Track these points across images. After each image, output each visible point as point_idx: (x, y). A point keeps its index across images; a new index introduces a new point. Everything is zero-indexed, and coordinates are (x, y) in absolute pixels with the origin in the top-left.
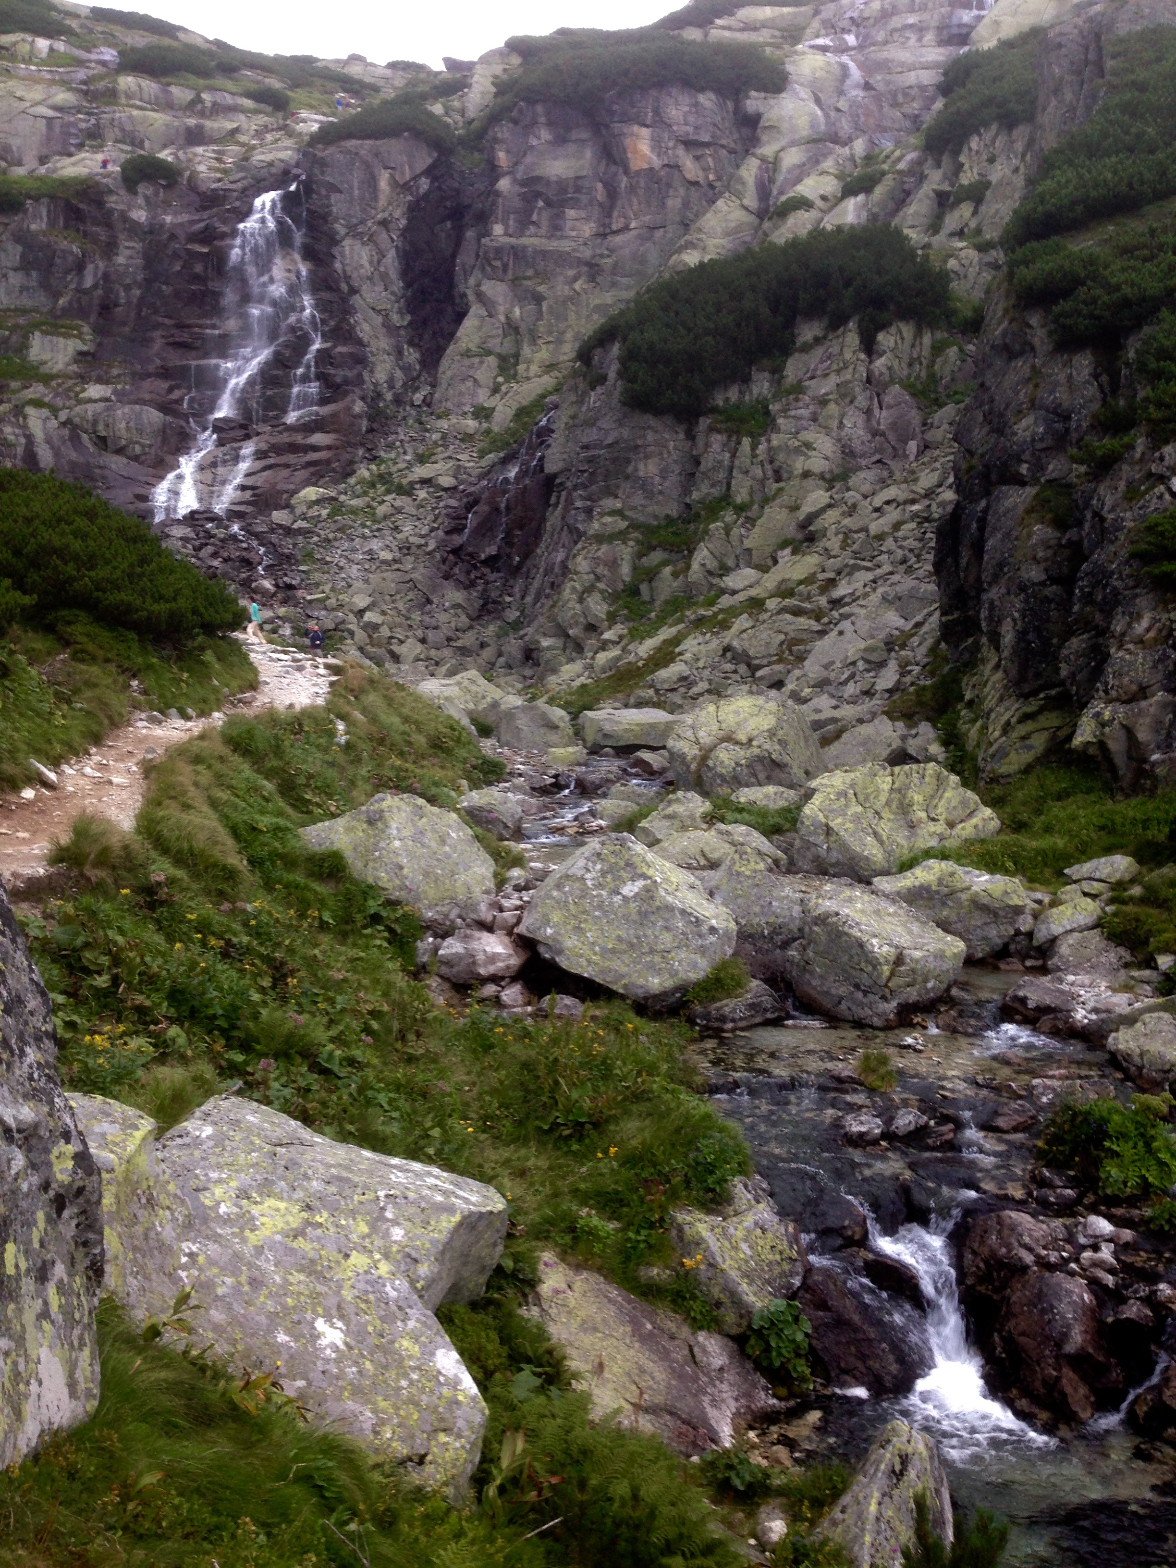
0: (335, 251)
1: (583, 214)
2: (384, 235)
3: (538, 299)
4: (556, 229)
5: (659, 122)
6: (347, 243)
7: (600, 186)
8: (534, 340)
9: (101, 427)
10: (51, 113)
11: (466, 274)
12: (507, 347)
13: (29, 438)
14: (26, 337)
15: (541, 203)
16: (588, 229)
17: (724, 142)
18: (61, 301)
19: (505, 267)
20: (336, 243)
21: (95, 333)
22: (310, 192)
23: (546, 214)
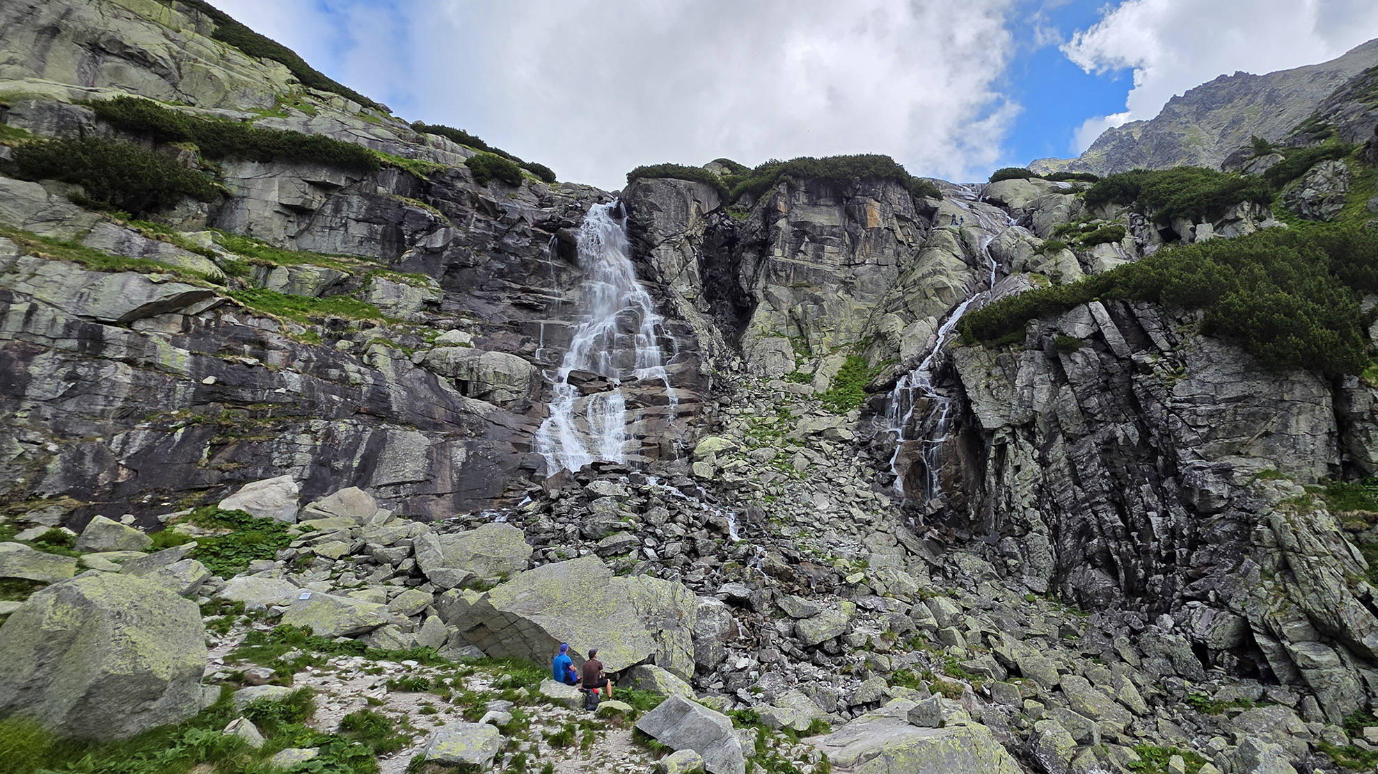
1: (836, 250)
2: (689, 247)
3: (816, 301)
5: (885, 201)
6: (663, 247)
7: (846, 234)
8: (818, 327)
11: (751, 281)
12: (791, 331)
16: (840, 260)
17: (915, 221)
18: (406, 256)
19: (788, 276)
20: (653, 247)
21: (442, 287)
22: (630, 209)
23: (811, 246)
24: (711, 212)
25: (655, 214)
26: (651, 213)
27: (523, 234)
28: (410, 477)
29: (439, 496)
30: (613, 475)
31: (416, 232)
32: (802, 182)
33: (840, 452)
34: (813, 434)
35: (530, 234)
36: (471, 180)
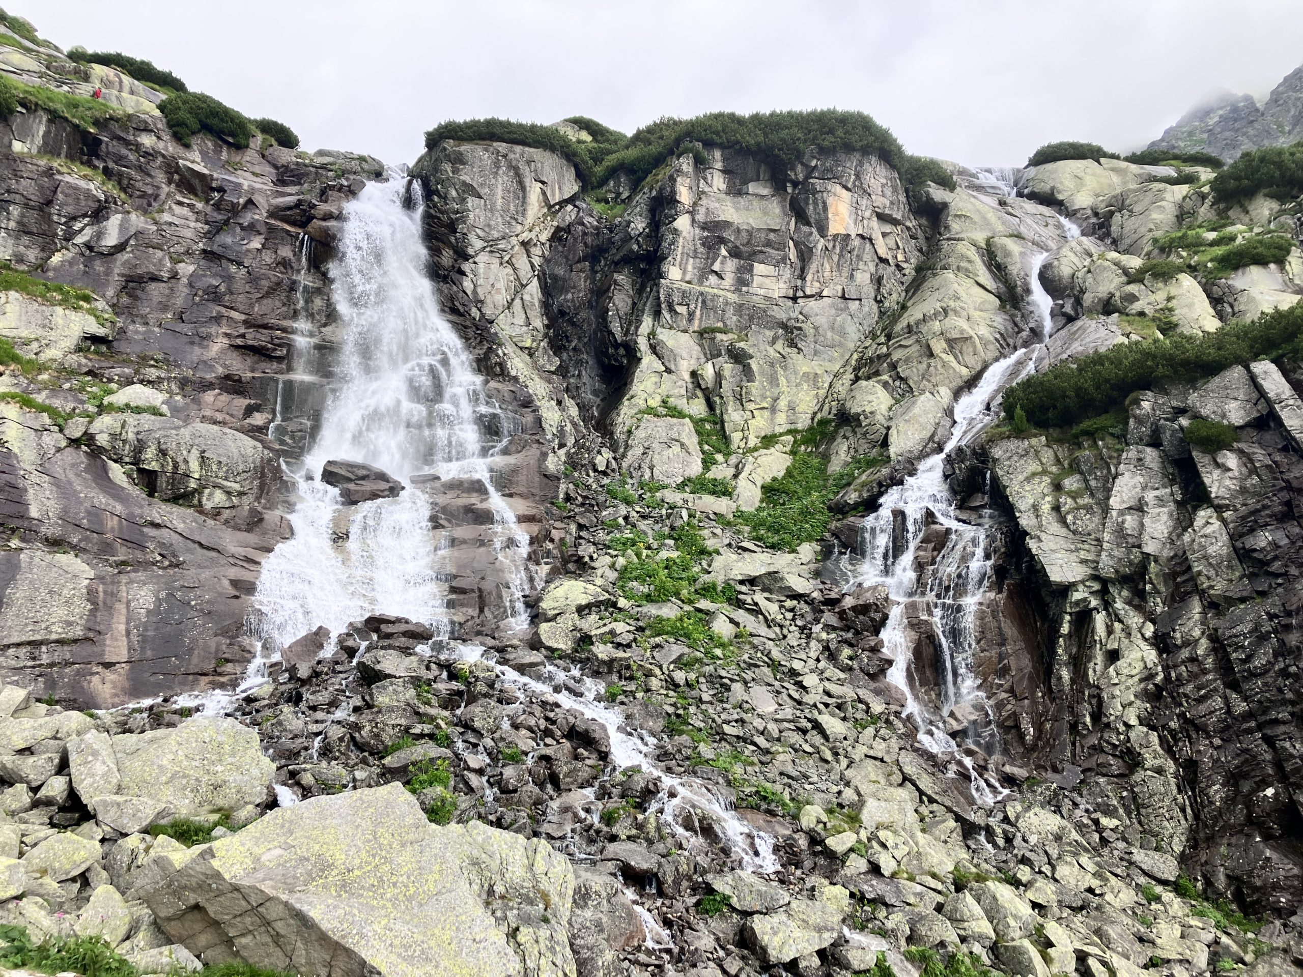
1: (772, 270)
2: (525, 260)
4: (742, 283)
5: (860, 189)
6: (482, 258)
7: (791, 243)
8: (742, 404)
11: (629, 322)
16: (778, 289)
18: (56, 259)
19: (691, 315)
20: (466, 257)
21: (116, 314)
22: (429, 193)
23: (730, 265)
24: (563, 203)
25: (471, 202)
26: (463, 200)
27: (251, 229)
28: (57, 632)
29: (108, 665)
30: (403, 641)
31: (74, 218)
32: (718, 154)
33: (789, 615)
34: (742, 582)
35: (263, 229)
36: (166, 137)
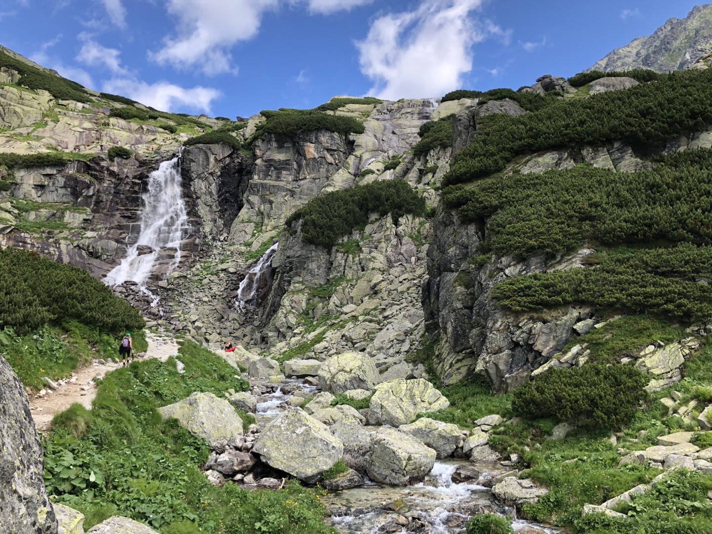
0: (192, 183)
1: (288, 173)
2: (211, 178)
3: (271, 202)
4: (278, 178)
5: (318, 142)
6: (196, 180)
7: (295, 163)
8: (269, 217)
9: (91, 248)
10: (81, 130)
11: (243, 193)
12: (258, 219)
13: (60, 252)
14: (63, 213)
15: (272, 169)
16: (290, 178)
17: (342, 150)
19: (258, 191)
20: (192, 180)
21: (92, 212)
22: (183, 162)
23: (274, 172)
24: (224, 158)
26: (191, 164)
27: (127, 184)
31: (82, 189)
35: (130, 183)
